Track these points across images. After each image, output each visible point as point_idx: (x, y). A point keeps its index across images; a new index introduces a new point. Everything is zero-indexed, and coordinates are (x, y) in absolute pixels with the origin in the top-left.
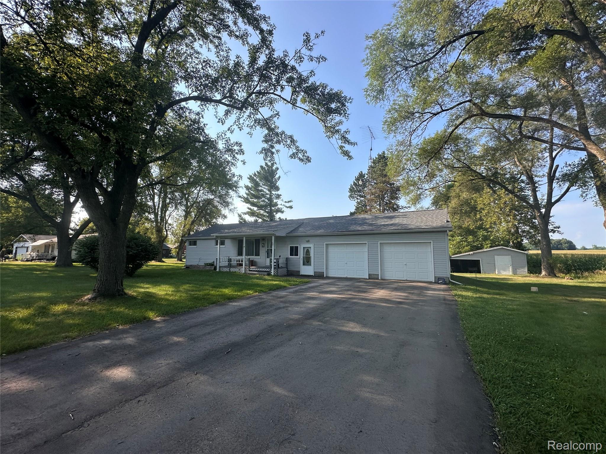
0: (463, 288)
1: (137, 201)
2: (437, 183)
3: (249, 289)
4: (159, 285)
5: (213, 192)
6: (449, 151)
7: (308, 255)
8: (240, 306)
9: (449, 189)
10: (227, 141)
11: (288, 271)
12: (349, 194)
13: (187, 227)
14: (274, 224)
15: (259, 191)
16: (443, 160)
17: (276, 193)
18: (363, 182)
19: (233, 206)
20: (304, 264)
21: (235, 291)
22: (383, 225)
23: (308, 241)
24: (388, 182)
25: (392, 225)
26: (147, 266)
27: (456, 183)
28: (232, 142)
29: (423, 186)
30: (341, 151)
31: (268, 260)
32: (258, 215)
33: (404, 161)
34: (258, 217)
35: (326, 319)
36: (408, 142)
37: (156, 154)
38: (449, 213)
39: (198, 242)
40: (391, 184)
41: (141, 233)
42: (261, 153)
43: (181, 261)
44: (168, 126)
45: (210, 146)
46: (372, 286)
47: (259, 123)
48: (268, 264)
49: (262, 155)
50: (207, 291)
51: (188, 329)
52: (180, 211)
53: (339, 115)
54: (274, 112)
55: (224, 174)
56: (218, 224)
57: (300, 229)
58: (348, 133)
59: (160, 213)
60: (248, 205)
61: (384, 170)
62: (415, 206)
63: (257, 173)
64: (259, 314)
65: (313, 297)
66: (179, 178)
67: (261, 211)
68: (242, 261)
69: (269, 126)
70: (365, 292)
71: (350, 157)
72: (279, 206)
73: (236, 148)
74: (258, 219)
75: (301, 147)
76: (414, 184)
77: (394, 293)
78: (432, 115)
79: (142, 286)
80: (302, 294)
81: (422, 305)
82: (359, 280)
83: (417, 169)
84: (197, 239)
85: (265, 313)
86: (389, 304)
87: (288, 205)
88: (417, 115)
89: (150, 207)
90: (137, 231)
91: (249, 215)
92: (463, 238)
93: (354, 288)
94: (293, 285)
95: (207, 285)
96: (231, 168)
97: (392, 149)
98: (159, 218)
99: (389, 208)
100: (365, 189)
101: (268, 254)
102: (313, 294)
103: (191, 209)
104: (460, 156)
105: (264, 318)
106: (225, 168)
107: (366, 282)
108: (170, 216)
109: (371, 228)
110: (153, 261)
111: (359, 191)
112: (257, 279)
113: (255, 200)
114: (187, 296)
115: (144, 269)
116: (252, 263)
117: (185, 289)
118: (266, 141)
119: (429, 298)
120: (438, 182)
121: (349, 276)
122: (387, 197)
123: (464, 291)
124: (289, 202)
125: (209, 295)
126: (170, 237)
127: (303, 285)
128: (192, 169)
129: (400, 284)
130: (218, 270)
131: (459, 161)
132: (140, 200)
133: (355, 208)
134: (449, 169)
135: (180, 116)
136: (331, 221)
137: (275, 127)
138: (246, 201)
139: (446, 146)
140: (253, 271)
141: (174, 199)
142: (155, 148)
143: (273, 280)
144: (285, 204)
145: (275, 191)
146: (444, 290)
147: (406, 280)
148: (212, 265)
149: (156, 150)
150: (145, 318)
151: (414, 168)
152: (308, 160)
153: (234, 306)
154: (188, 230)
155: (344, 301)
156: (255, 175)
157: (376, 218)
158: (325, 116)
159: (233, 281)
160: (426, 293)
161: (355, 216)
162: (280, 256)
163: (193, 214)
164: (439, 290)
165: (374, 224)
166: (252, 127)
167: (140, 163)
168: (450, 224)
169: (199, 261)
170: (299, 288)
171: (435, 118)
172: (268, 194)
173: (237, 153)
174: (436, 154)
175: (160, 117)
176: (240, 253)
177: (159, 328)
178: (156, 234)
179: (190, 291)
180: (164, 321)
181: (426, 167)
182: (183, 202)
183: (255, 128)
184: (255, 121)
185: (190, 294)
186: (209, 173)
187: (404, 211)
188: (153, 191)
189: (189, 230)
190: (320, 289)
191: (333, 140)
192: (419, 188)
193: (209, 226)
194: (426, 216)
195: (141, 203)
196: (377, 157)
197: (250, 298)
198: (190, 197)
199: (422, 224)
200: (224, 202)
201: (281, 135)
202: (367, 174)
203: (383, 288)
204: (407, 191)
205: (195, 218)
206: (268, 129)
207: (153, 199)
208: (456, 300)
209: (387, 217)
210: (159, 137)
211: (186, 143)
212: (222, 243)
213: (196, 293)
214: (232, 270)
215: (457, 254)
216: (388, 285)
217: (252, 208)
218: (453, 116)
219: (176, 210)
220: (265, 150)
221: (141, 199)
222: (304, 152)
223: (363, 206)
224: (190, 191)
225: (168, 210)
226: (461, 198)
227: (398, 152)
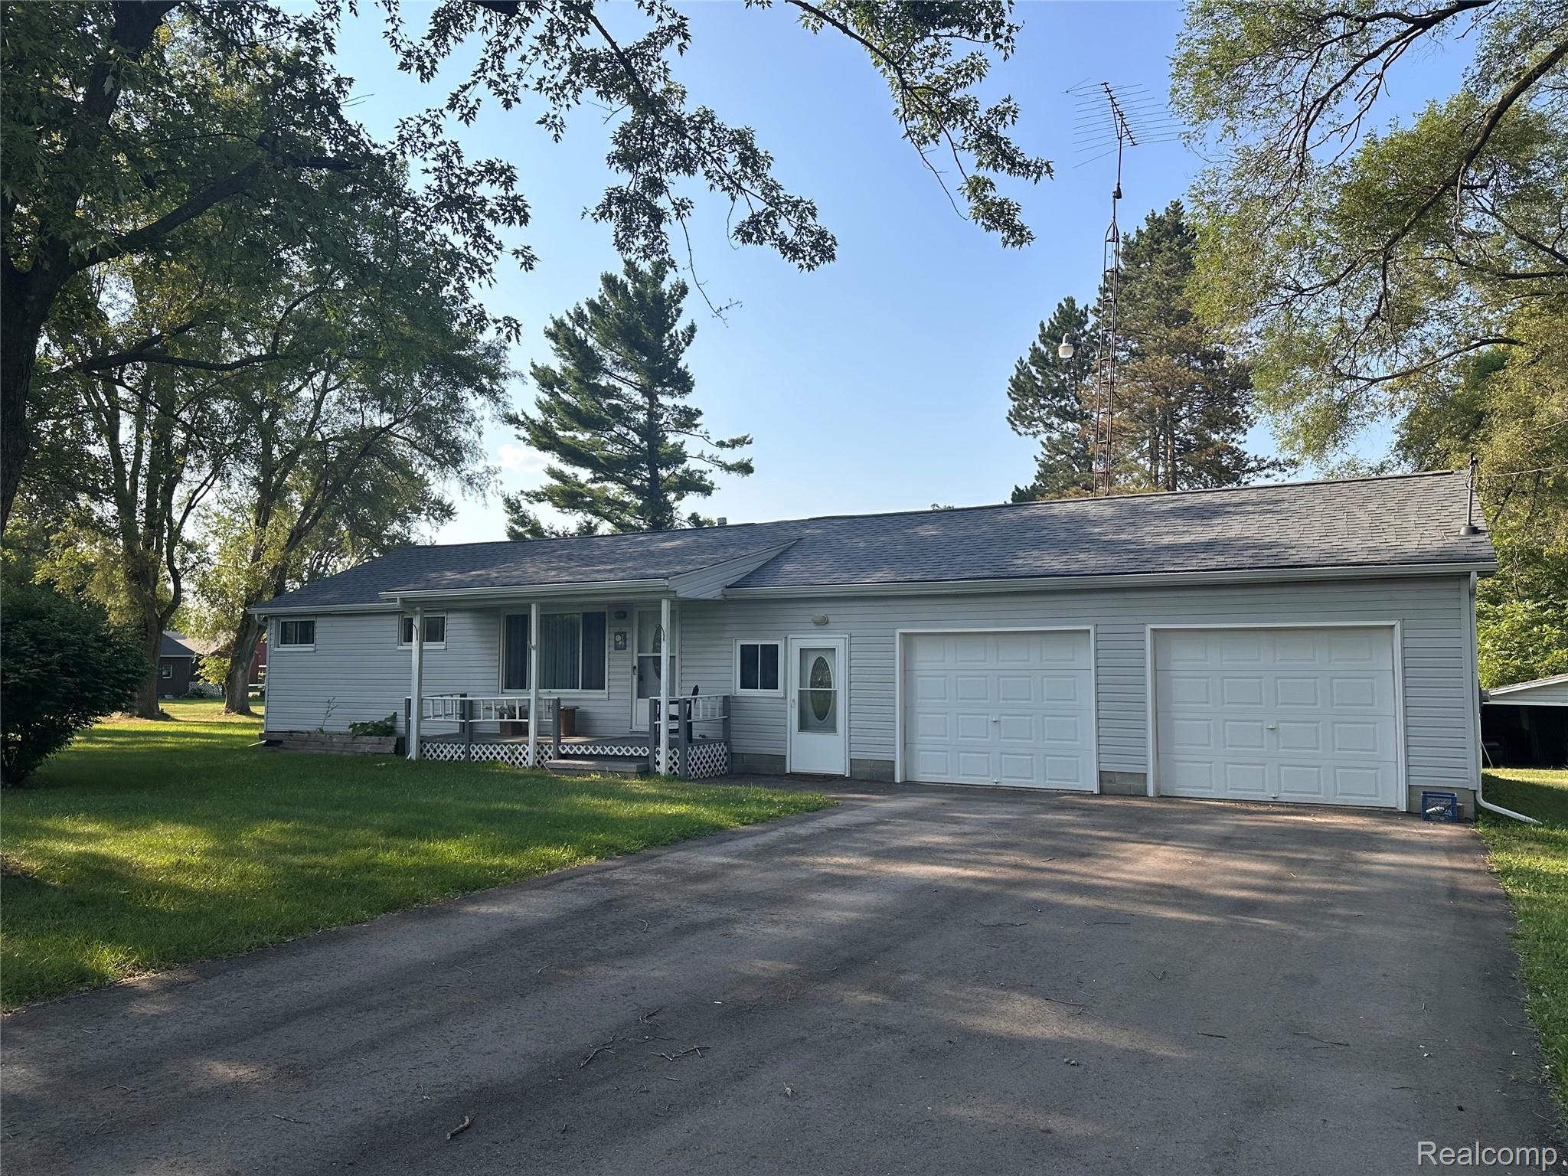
0: (1538, 839)
1: (37, 439)
2: (1426, 351)
3: (557, 842)
4: (146, 826)
5: (385, 397)
6: (1486, 197)
7: (821, 684)
8: (512, 918)
9: (1484, 376)
10: (444, 157)
11: (731, 754)
12: (1010, 405)
13: (271, 556)
14: (669, 545)
15: (597, 391)
16: (1458, 242)
17: (680, 402)
18: (1076, 346)
19: (482, 463)
20: (803, 726)
21: (494, 852)
22: (1171, 548)
23: (822, 623)
24: (1195, 350)
25: (1209, 546)
26: (91, 736)
27: (1515, 350)
28: (468, 163)
29: (1360, 362)
30: (974, 203)
31: (643, 706)
32: (595, 505)
33: (1271, 246)
34: (596, 513)
35: (903, 978)
36: (1294, 160)
37: (119, 219)
38: (1479, 489)
39: (321, 627)
40: (1207, 358)
41: (58, 588)
42: (603, 215)
43: (244, 711)
44: (172, 88)
45: (369, 183)
46: (1117, 828)
47: (592, 72)
48: (642, 723)
49: (609, 228)
50: (362, 854)
51: (278, 1025)
52: (235, 485)
53: (966, 34)
54: (660, 18)
55: (436, 315)
56: (414, 547)
57: (788, 568)
58: (1008, 119)
59: (142, 495)
60: (552, 460)
61: (1178, 290)
62: (1318, 458)
63: (586, 311)
64: (598, 958)
65: (845, 877)
66: (226, 334)
67: (609, 485)
68: (525, 714)
69: (639, 85)
70: (1083, 855)
71: (1018, 234)
72: (692, 464)
73: (489, 191)
74: (595, 520)
75: (791, 189)
76: (1319, 355)
77: (1216, 862)
78: (1406, 27)
79: (68, 828)
80: (795, 864)
81: (1345, 919)
82: (1054, 802)
83: (1335, 283)
84: (317, 615)
85: (628, 953)
86: (1191, 909)
87: (731, 456)
88: (1338, 27)
89: (95, 465)
90: (40, 576)
91: (556, 505)
92: (1544, 609)
93: (1032, 835)
94: (756, 821)
95: (366, 825)
96: (468, 283)
97: (1214, 193)
98: (140, 518)
99: (1197, 468)
100: (1088, 381)
101: (640, 679)
102: (845, 861)
103: (285, 474)
104: (1537, 222)
105: (624, 975)
106: (439, 284)
107: (1087, 811)
108: (189, 508)
109: (1111, 560)
110: (116, 715)
111: (1059, 392)
112: (593, 795)
113: (583, 437)
114: (270, 873)
115: (77, 752)
116: (571, 721)
117: (262, 842)
118: (626, 159)
119: (1378, 885)
120: (1429, 343)
121: (1007, 782)
122: (1190, 417)
123: (1544, 853)
124: (734, 443)
125: (370, 867)
126: (194, 604)
127: (800, 822)
128: (288, 291)
129: (1247, 821)
130: (413, 754)
131: (1534, 242)
132: (53, 433)
133: (1036, 469)
134: (1484, 281)
135: (227, 42)
136: (928, 531)
137: (669, 91)
138: (543, 438)
139: (1472, 173)
140: (575, 757)
141: (208, 429)
142: (111, 191)
143: (663, 799)
144: (717, 452)
145: (671, 394)
146: (1450, 849)
147: (1276, 803)
148: (385, 729)
149: (116, 200)
150: (82, 976)
151: (1318, 280)
152: (823, 248)
153: (486, 917)
154: (273, 572)
155: (986, 897)
156: (579, 318)
157: (1137, 515)
158: (903, 39)
159: (483, 806)
160: (1367, 862)
161: (1038, 509)
162: (696, 691)
163: (296, 500)
164: (1430, 848)
165: (1126, 542)
166: (562, 88)
167: (47, 266)
168: (1485, 545)
169: (328, 715)
170: (781, 832)
171: (1422, 40)
172: (639, 408)
173: (492, 214)
174: (1422, 212)
175: (132, 50)
176: (515, 678)
177: (147, 1023)
178: (130, 591)
179: (283, 850)
180: (169, 988)
181: (1375, 272)
182: (248, 443)
183: (576, 97)
184: (576, 61)
185: (287, 866)
186: (364, 311)
187: (1270, 482)
188: (110, 393)
189: (281, 572)
190: (877, 838)
191: (939, 152)
192: (1337, 374)
193: (369, 552)
194: (1372, 507)
195: (55, 449)
196: (1144, 228)
197: (560, 879)
198: (280, 423)
199: (1353, 544)
200: (440, 443)
201: (698, 129)
202: (1096, 311)
203: (1165, 839)
204: (1285, 387)
205: (305, 514)
206: (632, 100)
207: (111, 432)
208: (1508, 897)
209: (1188, 509)
210: (128, 142)
211: (255, 169)
212: (434, 632)
213: (314, 859)
214: (478, 751)
215: (1513, 680)
216: (1191, 822)
217: (569, 470)
218: (1507, 30)
219: (218, 482)
220: (621, 201)
221: (58, 429)
222: (802, 210)
223: (1074, 458)
224: (278, 394)
225: (179, 479)
226: (1541, 418)
227: (1245, 207)
